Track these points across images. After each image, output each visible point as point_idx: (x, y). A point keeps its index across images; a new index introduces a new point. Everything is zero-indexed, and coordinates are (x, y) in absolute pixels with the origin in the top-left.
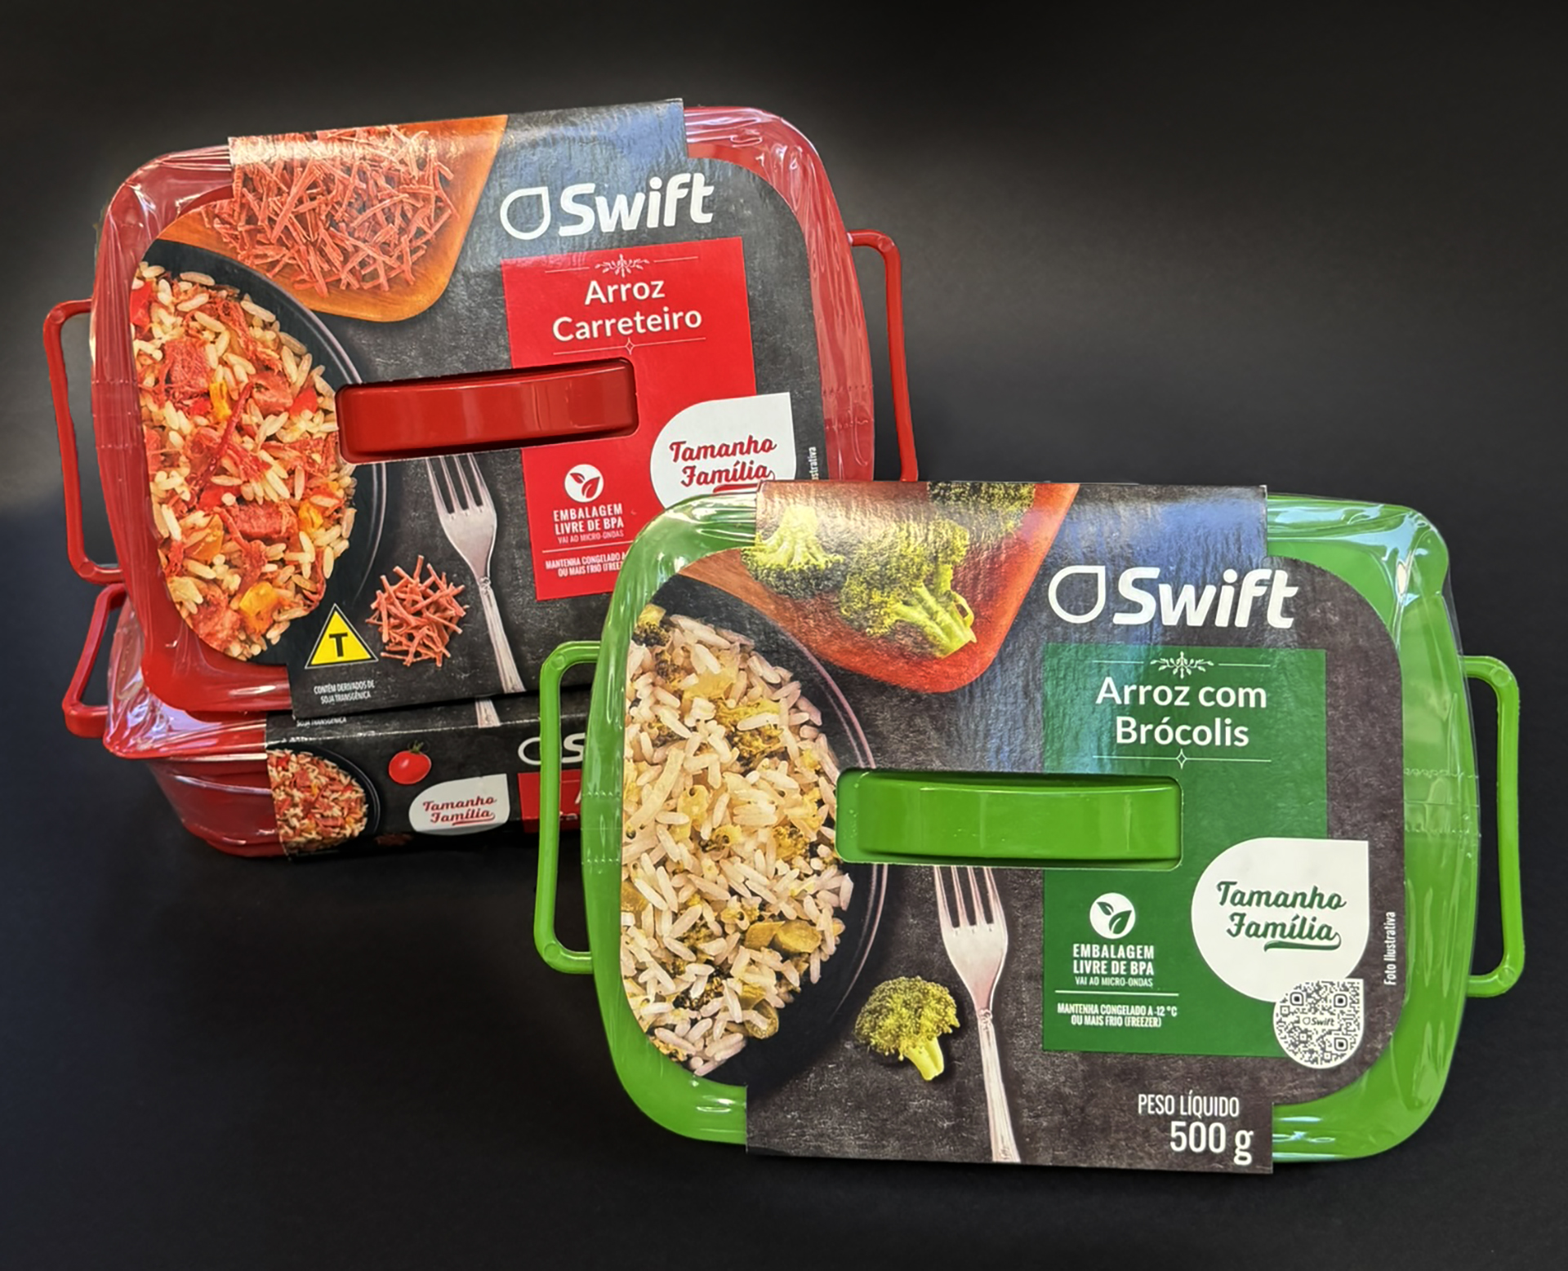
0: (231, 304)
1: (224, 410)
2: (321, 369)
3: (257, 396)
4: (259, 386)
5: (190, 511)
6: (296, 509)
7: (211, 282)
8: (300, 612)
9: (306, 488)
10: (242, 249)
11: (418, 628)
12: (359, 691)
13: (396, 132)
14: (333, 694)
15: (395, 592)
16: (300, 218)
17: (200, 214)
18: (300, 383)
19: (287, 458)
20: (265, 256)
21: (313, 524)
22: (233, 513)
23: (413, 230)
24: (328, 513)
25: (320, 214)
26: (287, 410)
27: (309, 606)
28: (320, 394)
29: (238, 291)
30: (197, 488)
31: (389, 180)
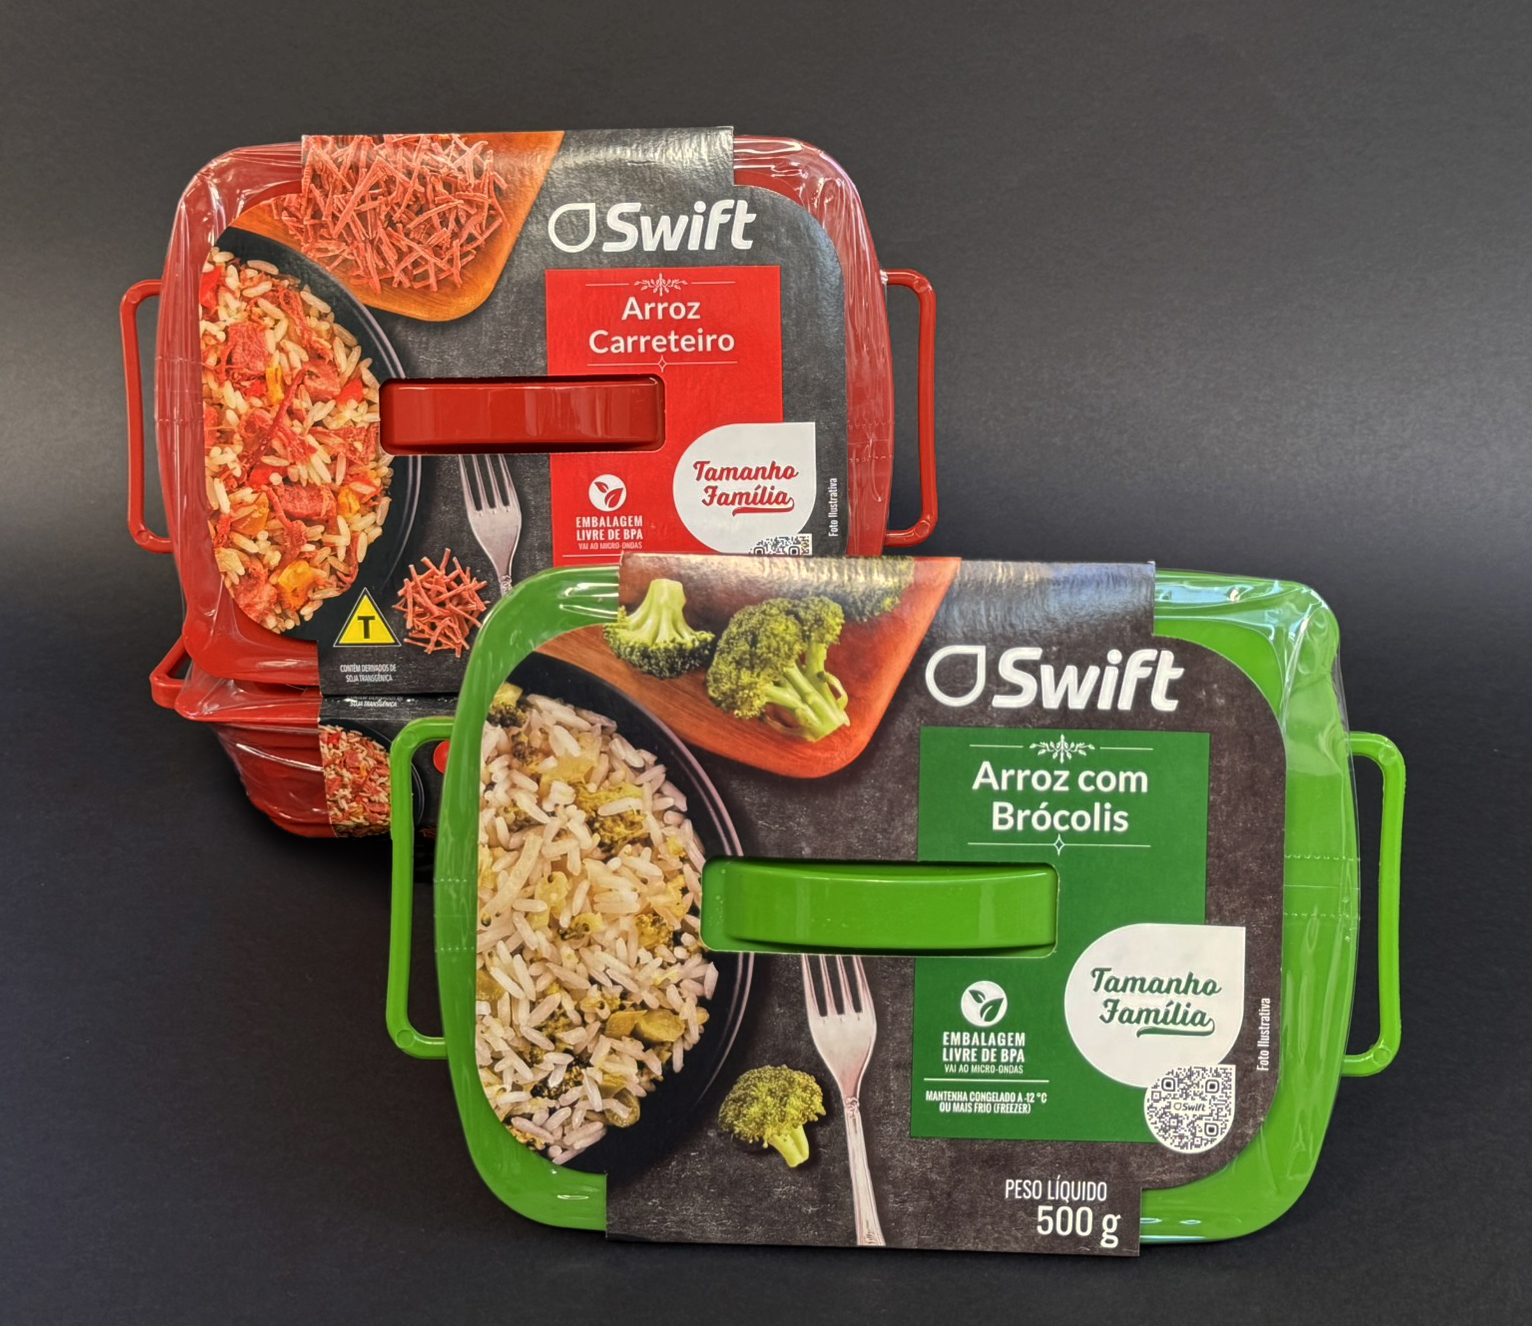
0: (292, 294)
1: (278, 394)
2: (368, 362)
3: (308, 382)
4: (311, 374)
5: (240, 486)
6: (336, 494)
7: (275, 271)
8: (332, 592)
9: (346, 474)
10: (306, 242)
11: (440, 618)
12: (382, 673)
13: (458, 141)
14: (357, 673)
15: (421, 581)
16: (362, 215)
17: (270, 205)
18: (348, 373)
19: (331, 443)
20: (327, 251)
21: (350, 509)
22: (279, 494)
23: (465, 236)
24: (365, 500)
25: (379, 214)
26: (334, 398)
27: (342, 588)
28: (365, 386)
29: (299, 281)
30: (248, 466)
31: (447, 186)
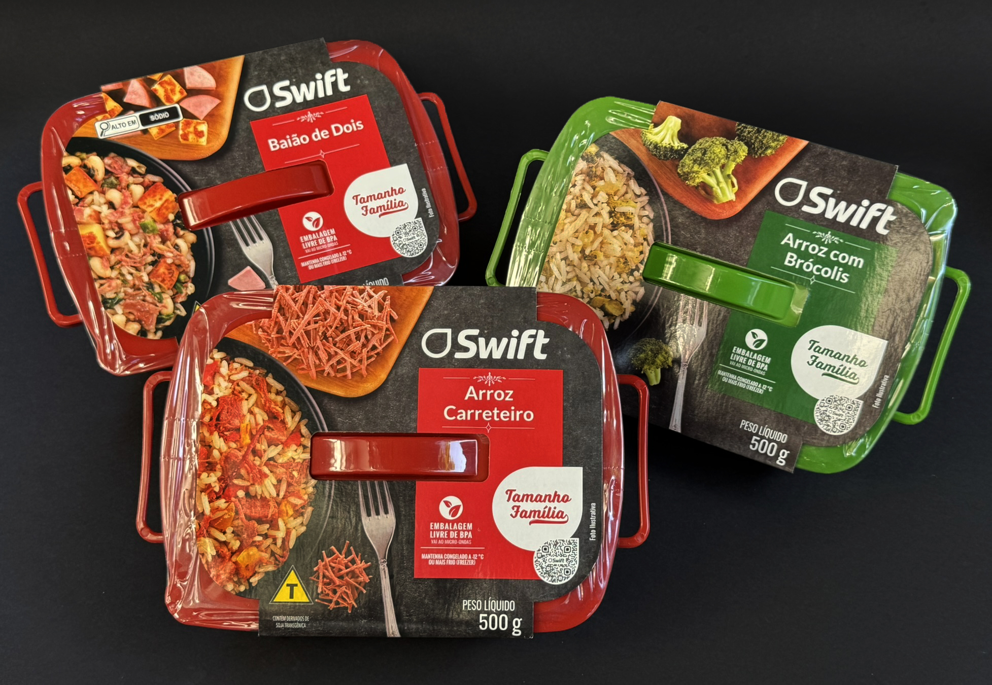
0: (261, 379)
1: (248, 440)
2: (305, 421)
3: (267, 433)
4: (269, 428)
5: (218, 498)
6: (279, 504)
7: (251, 364)
8: (271, 568)
9: (286, 491)
10: (272, 348)
11: (340, 586)
12: (300, 622)
13: (369, 290)
14: (284, 622)
15: (329, 562)
16: (307, 333)
17: (251, 325)
18: (292, 428)
19: (278, 472)
20: (284, 353)
21: (287, 513)
22: (242, 503)
23: (370, 346)
24: (297, 508)
25: (318, 332)
26: (282, 443)
27: (278, 565)
28: (303, 436)
29: (266, 371)
30: (224, 485)
31: (362, 316)
